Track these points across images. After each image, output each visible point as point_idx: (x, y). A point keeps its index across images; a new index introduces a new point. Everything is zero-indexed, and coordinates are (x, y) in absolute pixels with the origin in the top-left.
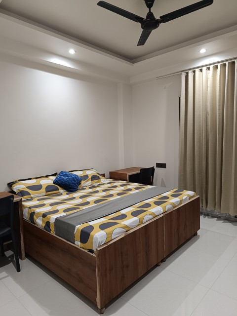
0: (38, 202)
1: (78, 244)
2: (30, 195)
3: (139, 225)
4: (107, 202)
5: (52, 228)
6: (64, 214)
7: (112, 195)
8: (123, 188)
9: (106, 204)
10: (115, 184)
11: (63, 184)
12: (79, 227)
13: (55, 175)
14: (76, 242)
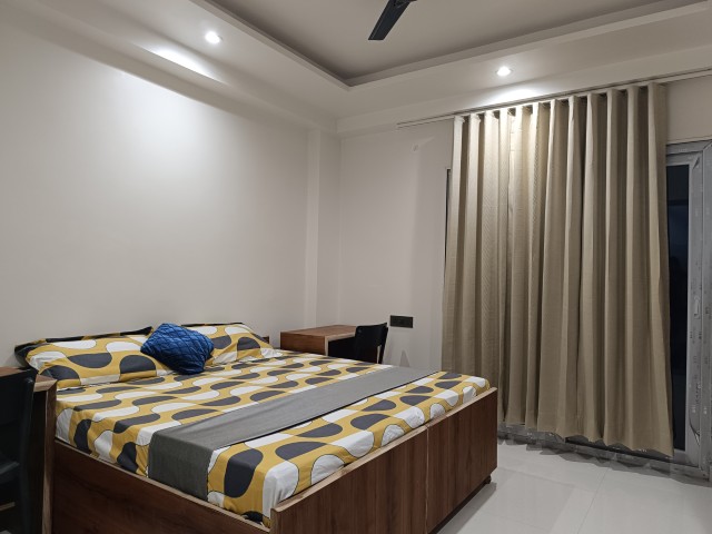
0: (100, 396)
1: (217, 499)
2: (77, 377)
3: (373, 450)
4: (285, 398)
5: (142, 460)
6: (176, 423)
7: (293, 384)
8: (317, 369)
9: (283, 402)
10: (296, 361)
11: (167, 355)
12: (222, 454)
13: (145, 331)
14: (211, 496)
